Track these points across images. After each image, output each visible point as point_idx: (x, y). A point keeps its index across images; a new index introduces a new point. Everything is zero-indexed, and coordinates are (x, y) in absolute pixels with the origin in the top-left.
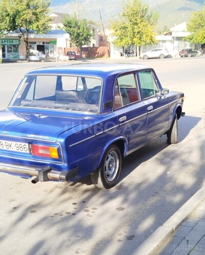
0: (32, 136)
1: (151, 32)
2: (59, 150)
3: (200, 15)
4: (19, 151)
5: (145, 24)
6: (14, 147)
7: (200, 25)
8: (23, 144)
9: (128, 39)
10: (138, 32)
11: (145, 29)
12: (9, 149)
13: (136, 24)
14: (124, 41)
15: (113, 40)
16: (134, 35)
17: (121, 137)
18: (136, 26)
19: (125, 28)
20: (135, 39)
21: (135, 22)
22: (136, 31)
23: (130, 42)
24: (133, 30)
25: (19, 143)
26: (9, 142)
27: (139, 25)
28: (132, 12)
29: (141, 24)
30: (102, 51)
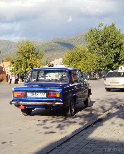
0: (49, 89)
1: (39, 64)
2: (60, 93)
3: (72, 53)
4: (41, 96)
5: (34, 58)
6: (39, 95)
7: (72, 60)
8: (43, 93)
9: (22, 68)
10: (30, 64)
11: (35, 62)
12: (37, 96)
13: (29, 58)
14: (19, 70)
15: (11, 70)
16: (27, 66)
17: (74, 94)
18: (28, 60)
19: (20, 61)
20: (28, 69)
21: (28, 57)
22: (29, 63)
23: (24, 71)
24: (26, 62)
25: (41, 93)
26: (37, 93)
27: (31, 59)
28: (25, 50)
29: (32, 58)
30: (2, 77)
